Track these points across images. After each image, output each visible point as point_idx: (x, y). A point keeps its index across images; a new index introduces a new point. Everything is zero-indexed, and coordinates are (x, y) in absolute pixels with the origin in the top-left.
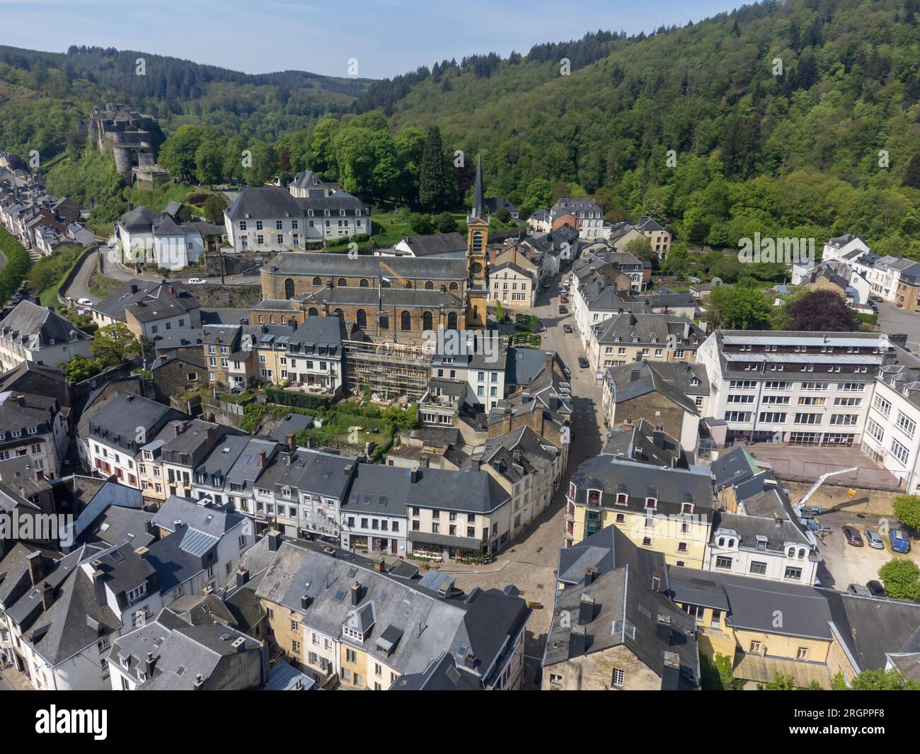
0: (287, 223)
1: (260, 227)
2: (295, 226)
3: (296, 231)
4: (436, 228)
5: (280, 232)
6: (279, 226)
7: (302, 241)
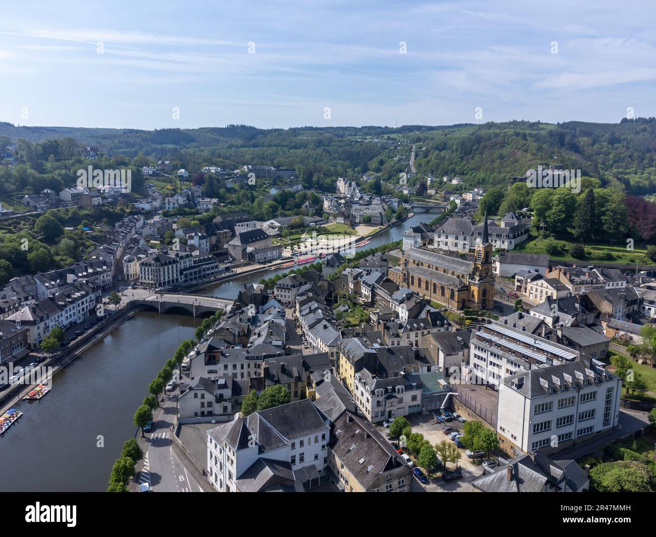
0: (461, 237)
1: (447, 238)
2: (465, 239)
3: (465, 242)
4: (567, 253)
5: (457, 241)
6: (457, 238)
7: (468, 247)
